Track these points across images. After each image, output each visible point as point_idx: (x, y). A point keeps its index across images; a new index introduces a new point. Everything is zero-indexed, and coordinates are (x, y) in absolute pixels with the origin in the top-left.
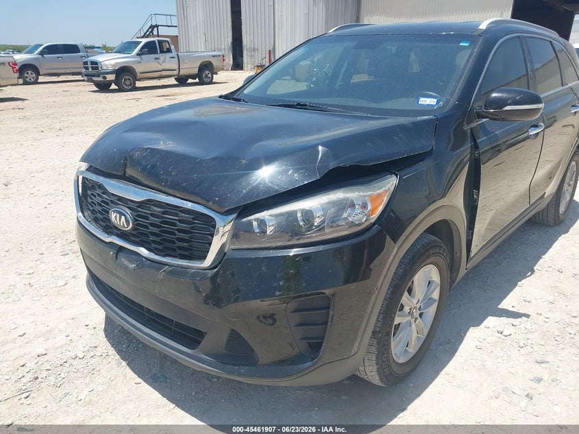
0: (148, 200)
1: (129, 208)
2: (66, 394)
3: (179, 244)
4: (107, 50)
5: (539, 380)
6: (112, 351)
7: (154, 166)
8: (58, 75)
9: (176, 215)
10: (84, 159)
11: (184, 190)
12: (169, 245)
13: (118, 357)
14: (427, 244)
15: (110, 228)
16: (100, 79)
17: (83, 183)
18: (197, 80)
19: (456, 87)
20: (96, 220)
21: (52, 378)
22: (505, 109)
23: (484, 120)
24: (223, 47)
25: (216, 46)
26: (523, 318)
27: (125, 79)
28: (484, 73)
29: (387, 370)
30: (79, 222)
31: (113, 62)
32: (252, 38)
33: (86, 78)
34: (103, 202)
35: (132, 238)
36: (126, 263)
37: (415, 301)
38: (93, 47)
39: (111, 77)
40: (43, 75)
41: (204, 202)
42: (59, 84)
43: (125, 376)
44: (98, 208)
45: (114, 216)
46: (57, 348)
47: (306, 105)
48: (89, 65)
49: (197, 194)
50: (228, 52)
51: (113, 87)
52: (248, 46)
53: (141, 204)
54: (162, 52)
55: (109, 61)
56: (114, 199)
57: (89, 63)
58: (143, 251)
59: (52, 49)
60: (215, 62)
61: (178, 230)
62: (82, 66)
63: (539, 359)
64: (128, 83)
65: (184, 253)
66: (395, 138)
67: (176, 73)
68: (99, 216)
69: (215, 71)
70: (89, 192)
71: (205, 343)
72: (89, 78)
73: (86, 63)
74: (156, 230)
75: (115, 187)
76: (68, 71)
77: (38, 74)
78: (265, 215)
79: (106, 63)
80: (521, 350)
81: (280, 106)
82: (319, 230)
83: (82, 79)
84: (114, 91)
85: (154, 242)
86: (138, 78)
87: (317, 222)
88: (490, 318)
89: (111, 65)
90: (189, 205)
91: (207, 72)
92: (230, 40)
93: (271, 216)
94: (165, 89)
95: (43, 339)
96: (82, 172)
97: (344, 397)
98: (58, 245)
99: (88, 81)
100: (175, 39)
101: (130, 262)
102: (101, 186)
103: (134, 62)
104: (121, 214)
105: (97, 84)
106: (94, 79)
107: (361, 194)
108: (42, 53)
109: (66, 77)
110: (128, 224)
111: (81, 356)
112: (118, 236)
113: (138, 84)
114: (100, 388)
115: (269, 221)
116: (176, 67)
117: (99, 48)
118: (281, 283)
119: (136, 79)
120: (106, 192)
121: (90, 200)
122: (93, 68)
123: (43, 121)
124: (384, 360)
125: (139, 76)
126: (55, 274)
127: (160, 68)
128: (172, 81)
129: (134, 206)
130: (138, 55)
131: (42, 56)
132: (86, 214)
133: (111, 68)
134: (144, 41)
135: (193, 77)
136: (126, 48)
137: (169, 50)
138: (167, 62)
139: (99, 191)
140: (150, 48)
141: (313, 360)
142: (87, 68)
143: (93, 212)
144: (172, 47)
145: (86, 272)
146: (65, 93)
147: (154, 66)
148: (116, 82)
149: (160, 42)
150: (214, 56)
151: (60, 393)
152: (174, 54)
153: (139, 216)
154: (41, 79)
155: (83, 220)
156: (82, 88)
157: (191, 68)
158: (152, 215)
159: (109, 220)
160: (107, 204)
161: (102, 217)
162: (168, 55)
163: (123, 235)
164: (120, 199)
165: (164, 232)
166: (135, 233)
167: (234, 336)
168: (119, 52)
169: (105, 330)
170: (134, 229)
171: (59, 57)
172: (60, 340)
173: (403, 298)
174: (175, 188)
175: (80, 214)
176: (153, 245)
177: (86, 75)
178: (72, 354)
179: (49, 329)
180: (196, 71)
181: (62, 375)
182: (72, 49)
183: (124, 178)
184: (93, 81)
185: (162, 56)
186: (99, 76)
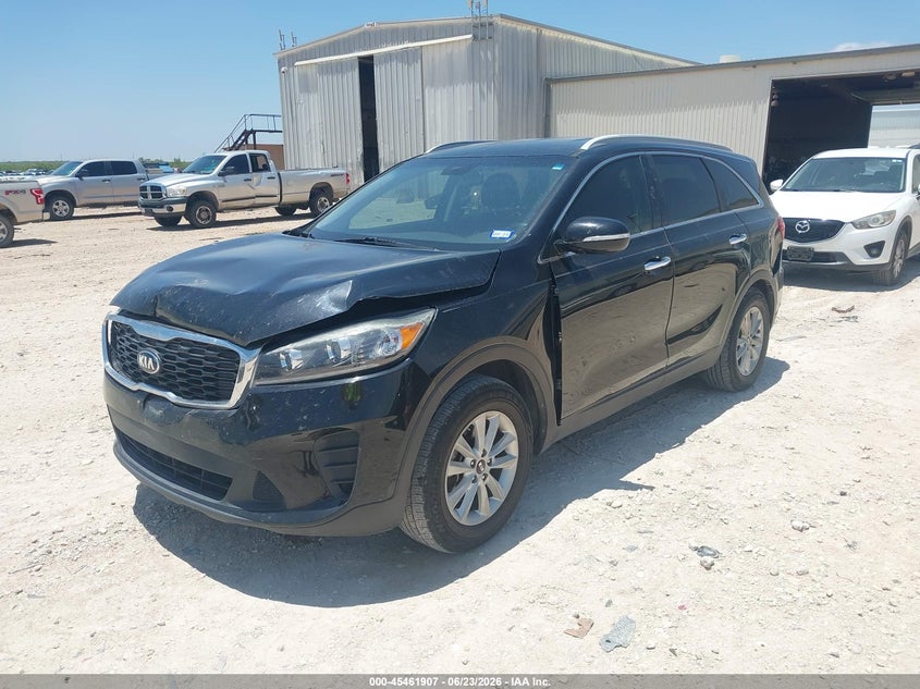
0: (176, 339)
1: (157, 349)
2: (82, 567)
3: (205, 384)
4: (179, 167)
5: (632, 549)
6: (140, 526)
7: (183, 304)
8: (103, 206)
9: (202, 352)
10: (114, 303)
11: (210, 326)
12: (196, 386)
13: (146, 532)
14: (486, 386)
15: (138, 375)
16: (164, 211)
17: (113, 329)
18: (308, 211)
19: (535, 217)
20: (125, 369)
21: (68, 552)
22: (585, 240)
23: (571, 254)
24: (350, 161)
25: (340, 161)
26: (644, 490)
27: (200, 209)
28: (570, 204)
29: (441, 526)
30: (106, 373)
31: (183, 186)
32: (392, 148)
33: (143, 210)
34: (131, 346)
35: (160, 383)
36: (154, 410)
37: (480, 453)
38: (157, 165)
39: (180, 208)
40: (81, 206)
41: (227, 337)
42: (105, 219)
43: (153, 550)
44: (127, 354)
45: (141, 360)
46: (76, 526)
47: (373, 240)
48: (149, 191)
49: (221, 329)
50: (358, 169)
51: (184, 221)
52: (387, 160)
53: (169, 344)
54: (256, 169)
55: (177, 185)
56: (142, 341)
57: (148, 188)
58: (171, 396)
59: (95, 169)
60: (336, 185)
61: (205, 369)
62: (139, 192)
63: (642, 529)
64: (204, 215)
65: (210, 393)
66: (442, 272)
67: (277, 199)
68: (128, 363)
69: (335, 197)
70: (118, 338)
71: (232, 490)
72: (148, 209)
73: (144, 188)
74: (183, 371)
75: (144, 329)
76: (117, 200)
77: (73, 204)
78: (290, 348)
79: (173, 187)
80: (627, 521)
81: (348, 241)
82: (345, 364)
83: (139, 211)
84: (184, 228)
85: (182, 384)
86: (220, 208)
87: (344, 355)
88: (604, 491)
89: (180, 190)
90: (215, 341)
91: (323, 199)
92: (360, 150)
93: (295, 348)
94: (259, 225)
95: (59, 517)
96: (111, 317)
97: (400, 566)
98: (85, 421)
99: (146, 214)
100: (277, 151)
101: (158, 409)
102: (130, 330)
103: (214, 185)
104: (149, 356)
105: (159, 219)
106: (156, 211)
107: (390, 325)
108: (79, 175)
109: (115, 208)
110: (156, 367)
111: (103, 531)
112: (148, 383)
113: (220, 217)
114: (122, 560)
115: (295, 355)
116: (277, 192)
117: (167, 164)
118: (305, 417)
119: (216, 210)
120: (135, 335)
121: (118, 347)
122: (154, 196)
123: (79, 272)
124: (435, 512)
125: (221, 205)
126: (79, 453)
127: (253, 194)
128: (271, 212)
129: (161, 346)
130: (220, 175)
131: (81, 179)
132: (115, 364)
133: (180, 195)
134: (230, 155)
135: (303, 206)
136: (204, 165)
137: (266, 168)
138: (263, 184)
139: (127, 335)
140: (238, 166)
141: (342, 503)
142: (145, 196)
143: (122, 360)
144: (271, 163)
145: (114, 436)
146: (113, 232)
147: (244, 190)
148: (187, 214)
149: (253, 157)
150: (333, 175)
151: (76, 566)
152: (273, 172)
153: (166, 357)
154: (77, 212)
155: (110, 369)
156: (137, 225)
157: (298, 192)
158: (179, 354)
159: (137, 365)
160: (136, 348)
161: (130, 363)
162: (265, 175)
163: (152, 381)
164: (149, 340)
165: (190, 371)
166: (162, 376)
167: (262, 480)
168: (193, 172)
169: (135, 508)
170: (161, 371)
171: (104, 181)
172: (82, 518)
173: (457, 443)
174: (201, 325)
175: (108, 363)
176: (181, 388)
177: (143, 206)
178: (94, 530)
179: (67, 508)
180: (306, 197)
181: (80, 549)
182: (125, 168)
183: (154, 318)
184: (153, 214)
185: (255, 177)
186: (162, 207)
